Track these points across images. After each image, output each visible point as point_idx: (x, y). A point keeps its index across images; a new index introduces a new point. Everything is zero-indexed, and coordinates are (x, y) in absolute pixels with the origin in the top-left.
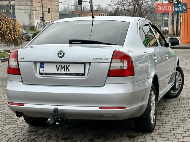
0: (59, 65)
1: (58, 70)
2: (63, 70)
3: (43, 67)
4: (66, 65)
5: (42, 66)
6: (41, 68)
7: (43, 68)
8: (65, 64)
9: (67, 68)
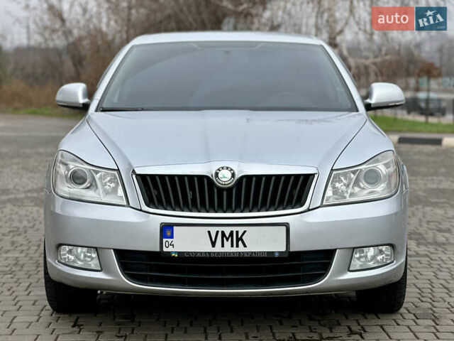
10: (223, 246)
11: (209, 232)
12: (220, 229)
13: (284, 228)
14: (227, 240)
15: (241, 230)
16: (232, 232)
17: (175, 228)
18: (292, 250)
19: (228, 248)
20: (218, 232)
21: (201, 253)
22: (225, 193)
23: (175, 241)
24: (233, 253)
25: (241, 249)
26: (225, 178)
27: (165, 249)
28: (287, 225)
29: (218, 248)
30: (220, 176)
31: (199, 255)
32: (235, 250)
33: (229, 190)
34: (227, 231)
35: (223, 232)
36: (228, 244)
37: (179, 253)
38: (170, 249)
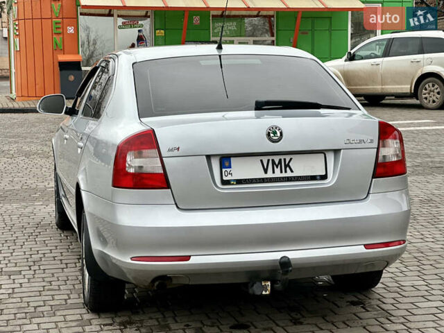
0: (269, 160)
1: (266, 171)
2: (277, 170)
3: (230, 167)
4: (285, 160)
5: (227, 164)
6: (224, 170)
7: (228, 170)
8: (282, 157)
9: (287, 166)
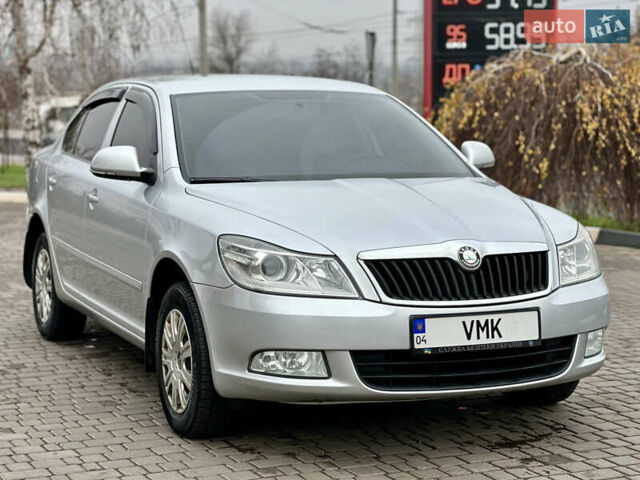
10: (478, 338)
11: (464, 323)
12: (475, 318)
13: (536, 313)
14: (483, 330)
15: (496, 317)
16: (487, 321)
17: (426, 320)
18: (543, 338)
19: (484, 340)
20: (473, 322)
21: (456, 347)
22: (473, 277)
23: (427, 335)
24: (490, 345)
25: (497, 340)
26: (471, 260)
27: (417, 346)
28: (537, 309)
29: (474, 341)
30: (465, 257)
31: (454, 350)
32: (491, 341)
33: (476, 273)
34: (482, 319)
35: (478, 322)
36: (483, 335)
37: (432, 349)
38: (422, 346)
